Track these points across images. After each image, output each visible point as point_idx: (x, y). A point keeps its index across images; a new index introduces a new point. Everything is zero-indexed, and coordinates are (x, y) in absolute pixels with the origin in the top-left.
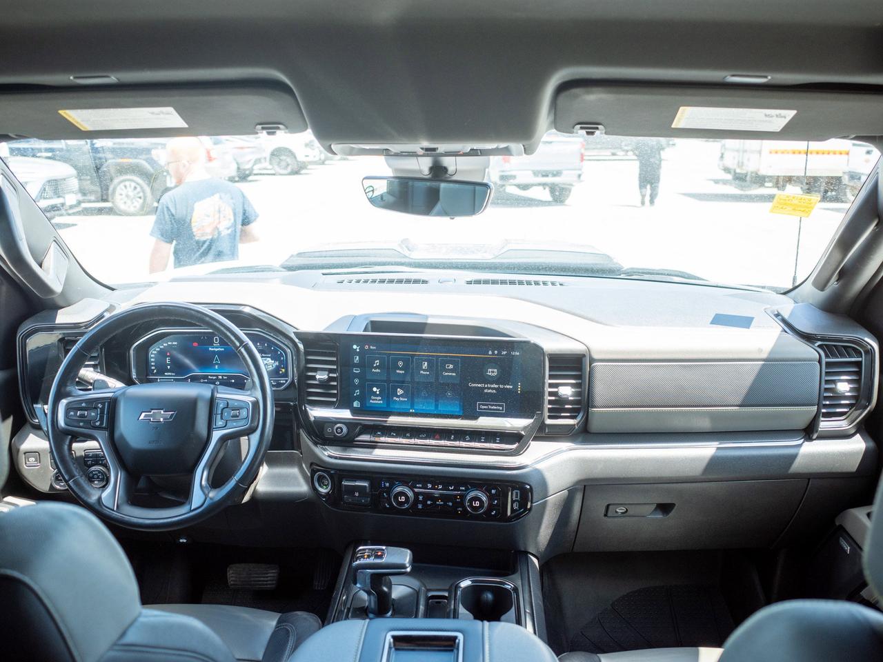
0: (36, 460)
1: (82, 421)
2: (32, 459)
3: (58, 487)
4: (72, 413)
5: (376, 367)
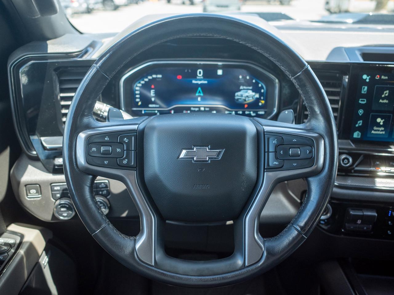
0: (37, 192)
1: (106, 158)
2: (33, 191)
3: (62, 218)
4: (94, 149)
5: (385, 98)
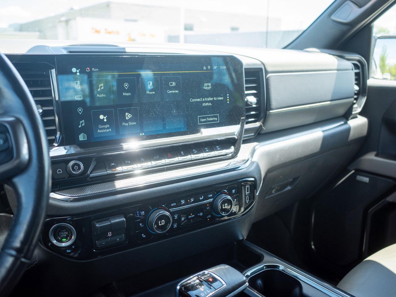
5: (102, 92)
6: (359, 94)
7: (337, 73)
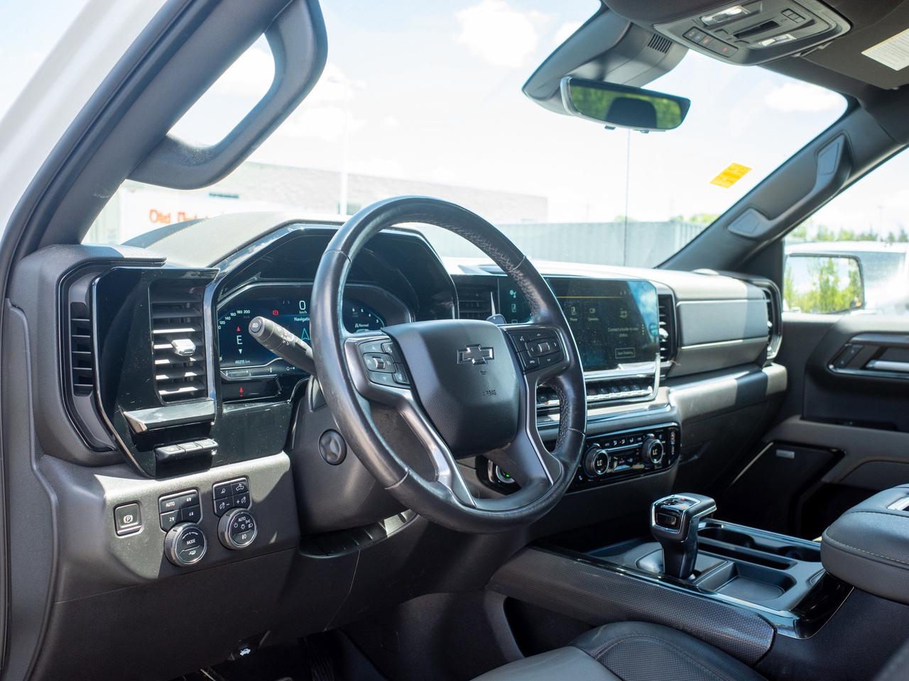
0: (135, 520)
2: (128, 518)
6: (773, 332)
7: (748, 303)
